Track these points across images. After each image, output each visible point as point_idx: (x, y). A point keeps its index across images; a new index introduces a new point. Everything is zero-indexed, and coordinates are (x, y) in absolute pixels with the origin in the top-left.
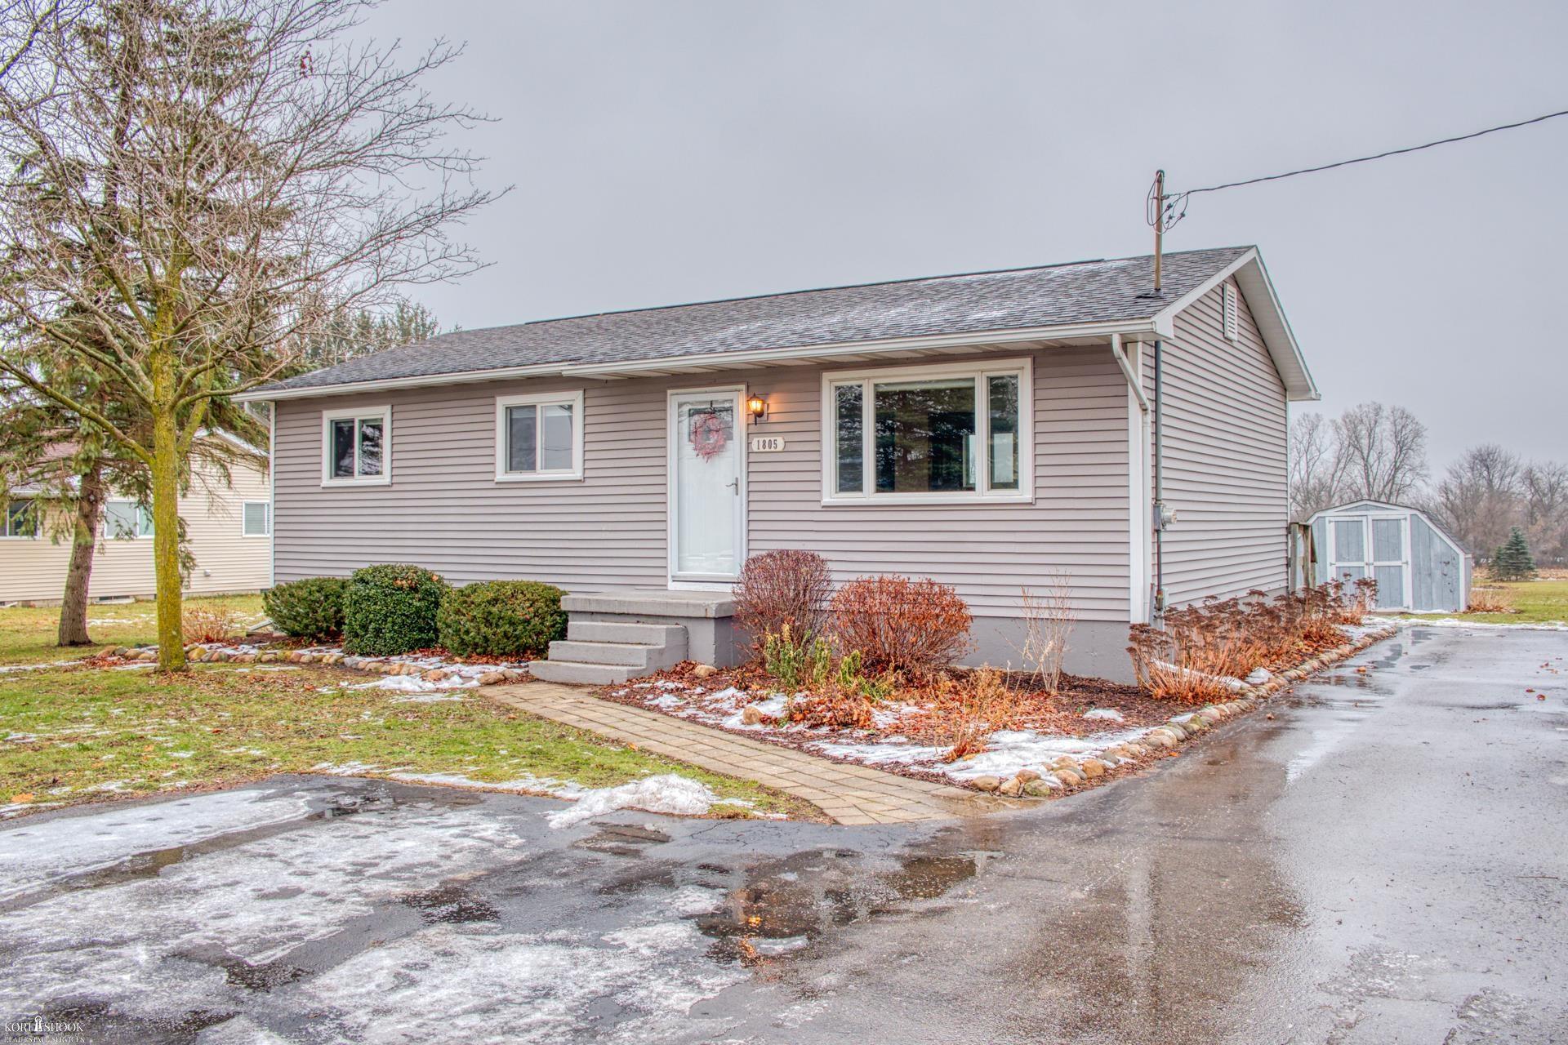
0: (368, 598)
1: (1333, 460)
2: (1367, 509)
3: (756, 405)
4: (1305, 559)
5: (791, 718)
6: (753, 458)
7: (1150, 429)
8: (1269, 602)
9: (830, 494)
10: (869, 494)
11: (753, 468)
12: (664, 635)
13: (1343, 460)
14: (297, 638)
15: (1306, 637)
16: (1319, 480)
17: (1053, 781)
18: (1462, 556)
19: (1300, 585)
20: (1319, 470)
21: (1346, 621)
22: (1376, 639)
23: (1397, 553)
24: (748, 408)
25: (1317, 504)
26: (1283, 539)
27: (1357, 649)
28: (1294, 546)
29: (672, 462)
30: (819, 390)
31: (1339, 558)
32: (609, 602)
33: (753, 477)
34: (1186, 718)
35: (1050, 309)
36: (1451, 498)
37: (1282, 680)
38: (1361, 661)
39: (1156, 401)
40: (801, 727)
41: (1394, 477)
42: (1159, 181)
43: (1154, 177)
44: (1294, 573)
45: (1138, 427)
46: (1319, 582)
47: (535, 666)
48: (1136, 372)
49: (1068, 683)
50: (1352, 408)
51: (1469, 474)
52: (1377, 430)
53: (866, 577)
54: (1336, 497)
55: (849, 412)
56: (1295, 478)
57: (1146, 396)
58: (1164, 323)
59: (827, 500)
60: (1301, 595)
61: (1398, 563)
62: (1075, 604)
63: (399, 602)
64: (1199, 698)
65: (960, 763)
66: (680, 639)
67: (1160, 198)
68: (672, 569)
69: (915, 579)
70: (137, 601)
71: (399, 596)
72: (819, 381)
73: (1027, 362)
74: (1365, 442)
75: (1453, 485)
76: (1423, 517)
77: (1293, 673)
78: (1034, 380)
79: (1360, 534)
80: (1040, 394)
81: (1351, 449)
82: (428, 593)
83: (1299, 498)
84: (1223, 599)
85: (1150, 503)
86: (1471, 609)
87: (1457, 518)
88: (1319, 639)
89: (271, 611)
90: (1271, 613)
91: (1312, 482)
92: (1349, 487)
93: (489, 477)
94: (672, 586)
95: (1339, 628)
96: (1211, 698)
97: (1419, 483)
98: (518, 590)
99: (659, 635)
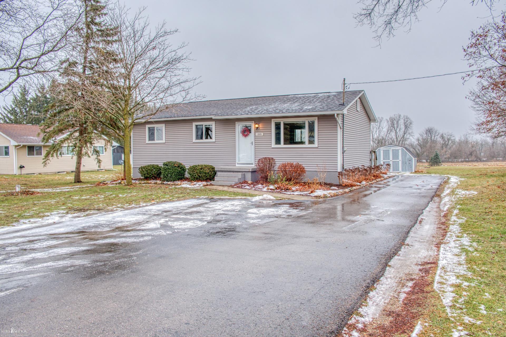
0: (169, 169)
1: (387, 131)
2: (391, 147)
3: (257, 126)
4: (374, 159)
5: (276, 189)
6: (256, 137)
7: (342, 132)
8: (366, 168)
9: (274, 145)
10: (282, 145)
11: (256, 139)
12: (240, 175)
13: (389, 131)
14: (146, 178)
15: (374, 176)
16: (382, 137)
17: (329, 195)
18: (413, 159)
19: (373, 165)
20: (382, 134)
21: (383, 173)
22: (390, 177)
23: (398, 158)
24: (255, 126)
25: (381, 144)
26: (369, 155)
27: (385, 179)
28: (372, 156)
29: (237, 138)
30: (271, 123)
31: (384, 159)
32: (227, 169)
33: (256, 141)
34: (350, 188)
35: (321, 107)
36: (420, 142)
37: (368, 184)
38: (385, 181)
39: (343, 126)
40: (278, 190)
41: (404, 136)
42: (344, 80)
43: (343, 80)
44: (372, 162)
45: (339, 132)
46: (378, 165)
47: (212, 182)
48: (339, 120)
49: (326, 184)
50: (392, 116)
51: (425, 135)
52: (399, 122)
53: (284, 163)
54: (387, 142)
55: (278, 127)
56: (375, 136)
57: (341, 125)
58: (345, 111)
59: (273, 146)
60: (373, 167)
61: (398, 160)
62: (327, 168)
63: (175, 170)
64: (352, 186)
65: (312, 194)
66: (243, 176)
67: (344, 84)
68: (237, 162)
69: (295, 163)
70: (67, 173)
71: (176, 168)
72: (271, 121)
73: (317, 118)
74: (396, 126)
75: (420, 139)
76: (404, 149)
77: (370, 183)
78: (318, 122)
79: (389, 153)
80: (319, 125)
81: (392, 127)
82: (181, 167)
83: (376, 142)
84: (356, 167)
85: (342, 147)
86: (416, 172)
87: (421, 148)
88: (376, 177)
89: (141, 173)
90: (366, 170)
91: (380, 137)
92: (391, 139)
93: (191, 141)
94: (237, 165)
95: (382, 175)
96: (355, 186)
97: (411, 138)
98: (206, 166)
99: (239, 175)
